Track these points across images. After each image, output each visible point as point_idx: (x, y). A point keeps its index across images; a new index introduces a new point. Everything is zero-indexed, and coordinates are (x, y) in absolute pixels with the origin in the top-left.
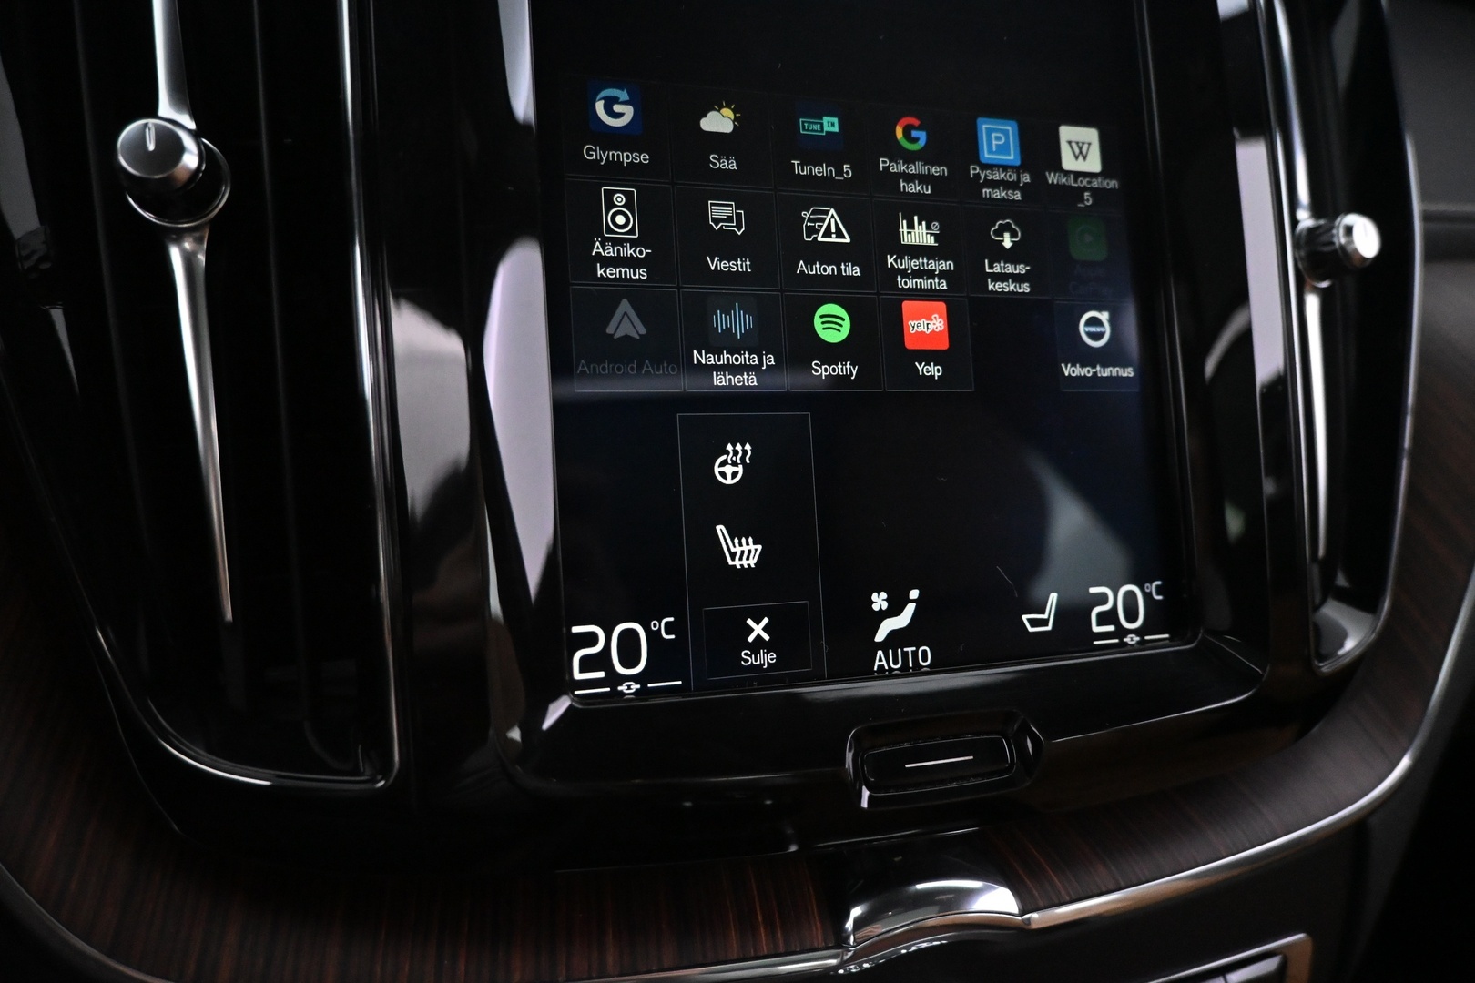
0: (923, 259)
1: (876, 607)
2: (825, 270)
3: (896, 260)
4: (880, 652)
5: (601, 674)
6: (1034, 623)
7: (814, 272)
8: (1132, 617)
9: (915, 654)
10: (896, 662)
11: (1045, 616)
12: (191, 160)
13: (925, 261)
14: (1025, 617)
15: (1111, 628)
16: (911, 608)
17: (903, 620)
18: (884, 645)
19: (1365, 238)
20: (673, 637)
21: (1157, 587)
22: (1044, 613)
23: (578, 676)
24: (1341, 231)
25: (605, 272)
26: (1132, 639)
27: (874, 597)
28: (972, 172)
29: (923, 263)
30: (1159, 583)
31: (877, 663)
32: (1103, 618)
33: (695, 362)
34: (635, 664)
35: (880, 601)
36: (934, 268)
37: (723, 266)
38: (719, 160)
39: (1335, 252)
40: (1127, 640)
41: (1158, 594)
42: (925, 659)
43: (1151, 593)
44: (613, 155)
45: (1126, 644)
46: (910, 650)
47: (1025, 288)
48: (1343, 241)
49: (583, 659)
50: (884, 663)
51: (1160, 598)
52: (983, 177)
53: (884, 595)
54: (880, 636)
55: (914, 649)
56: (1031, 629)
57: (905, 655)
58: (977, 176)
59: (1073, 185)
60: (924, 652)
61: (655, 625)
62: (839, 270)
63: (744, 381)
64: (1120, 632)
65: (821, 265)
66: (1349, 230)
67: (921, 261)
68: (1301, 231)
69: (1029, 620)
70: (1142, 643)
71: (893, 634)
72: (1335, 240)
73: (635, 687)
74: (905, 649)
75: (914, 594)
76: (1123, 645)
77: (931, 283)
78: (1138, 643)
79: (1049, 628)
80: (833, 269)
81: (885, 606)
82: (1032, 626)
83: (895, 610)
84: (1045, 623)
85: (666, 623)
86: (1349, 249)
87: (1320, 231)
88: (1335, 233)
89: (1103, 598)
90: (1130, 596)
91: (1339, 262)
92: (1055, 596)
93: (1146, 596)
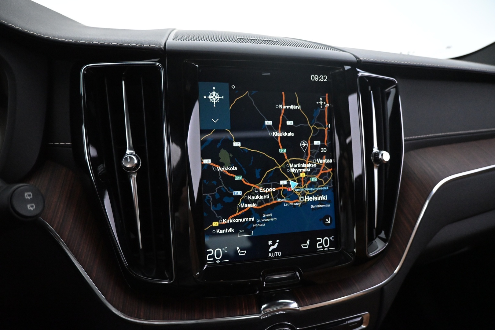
1: (269, 244)
4: (270, 253)
5: (212, 259)
6: (304, 246)
8: (326, 244)
9: (277, 253)
10: (273, 255)
11: (306, 245)
12: (136, 162)
14: (302, 245)
15: (321, 247)
16: (277, 244)
17: (275, 246)
18: (271, 252)
19: (386, 156)
20: (227, 251)
21: (332, 238)
22: (306, 244)
23: (208, 259)
24: (381, 155)
27: (269, 242)
30: (333, 237)
31: (269, 256)
32: (320, 245)
34: (220, 257)
35: (270, 243)
40: (325, 249)
41: (333, 239)
42: (280, 254)
43: (331, 239)
45: (325, 250)
46: (276, 253)
48: (381, 157)
49: (209, 256)
50: (271, 255)
51: (333, 240)
53: (271, 241)
54: (270, 250)
56: (303, 248)
57: (275, 254)
60: (280, 253)
61: (223, 249)
64: (324, 248)
66: (382, 154)
68: (373, 153)
69: (303, 246)
70: (329, 250)
71: (273, 250)
72: (379, 157)
73: (219, 261)
75: (278, 241)
76: (324, 250)
78: (328, 250)
79: (307, 247)
81: (271, 244)
82: (304, 247)
83: (273, 244)
84: (306, 246)
85: (226, 249)
86: (382, 159)
87: (377, 154)
88: (379, 155)
89: (320, 241)
90: (326, 240)
91: (380, 161)
92: (309, 240)
93: (330, 240)
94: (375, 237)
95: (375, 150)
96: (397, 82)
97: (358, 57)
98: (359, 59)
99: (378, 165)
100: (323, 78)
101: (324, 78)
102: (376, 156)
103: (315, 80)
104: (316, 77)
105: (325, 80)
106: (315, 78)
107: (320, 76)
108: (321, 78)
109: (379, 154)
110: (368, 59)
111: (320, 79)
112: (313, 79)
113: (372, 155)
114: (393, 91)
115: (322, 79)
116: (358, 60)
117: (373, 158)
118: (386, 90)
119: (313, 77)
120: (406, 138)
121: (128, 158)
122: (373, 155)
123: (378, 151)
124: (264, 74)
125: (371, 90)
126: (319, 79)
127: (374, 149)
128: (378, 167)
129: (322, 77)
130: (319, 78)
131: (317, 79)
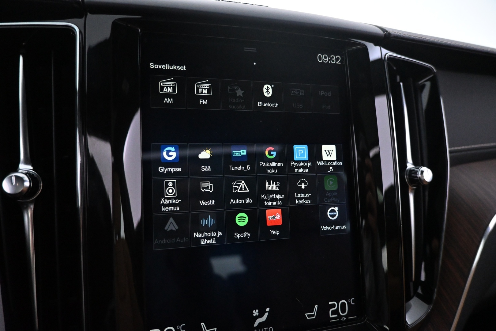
0: (274, 195)
1: (254, 315)
2: (240, 202)
3: (264, 196)
4: (256, 330)
6: (309, 316)
7: (236, 203)
8: (343, 311)
9: (268, 330)
11: (313, 313)
12: (27, 184)
13: (275, 195)
14: (306, 314)
15: (336, 316)
16: (267, 314)
17: (264, 319)
18: (257, 328)
19: (427, 175)
20: (184, 330)
21: (353, 300)
22: (313, 312)
25: (165, 209)
26: (343, 319)
27: (254, 311)
28: (291, 164)
29: (274, 196)
30: (353, 299)
32: (333, 313)
33: (195, 237)
35: (256, 313)
36: (277, 197)
37: (205, 203)
38: (205, 168)
39: (418, 180)
40: (342, 319)
41: (353, 303)
43: (350, 302)
44: (169, 169)
46: (266, 329)
47: (309, 201)
48: (420, 176)
51: (354, 304)
52: (295, 165)
53: (257, 311)
54: (256, 325)
55: (267, 328)
56: (308, 318)
58: (293, 165)
59: (326, 165)
60: (271, 329)
61: (178, 327)
62: (245, 201)
63: (211, 242)
64: (340, 317)
65: (239, 200)
66: (422, 172)
67: (273, 195)
68: (408, 170)
69: (307, 315)
70: (347, 320)
71: (260, 324)
72: (418, 176)
74: (264, 329)
75: (268, 309)
76: (340, 321)
77: (276, 203)
78: (345, 320)
79: (315, 317)
80: (243, 201)
81: (258, 314)
83: (261, 315)
84: (313, 315)
85: (182, 326)
86: (422, 178)
87: (413, 172)
88: (418, 173)
89: (333, 306)
90: (343, 304)
91: (418, 182)
92: (317, 306)
93: (349, 304)
94: (412, 294)
95: (410, 165)
96: (435, 71)
97: (385, 30)
98: (387, 31)
99: (415, 188)
100: (335, 59)
101: (337, 59)
102: (413, 175)
103: (324, 61)
104: (325, 57)
105: (337, 63)
106: (323, 58)
107: (331, 57)
108: (332, 59)
109: (417, 171)
110: (399, 33)
111: (331, 61)
112: (320, 60)
113: (406, 173)
114: (428, 84)
115: (333, 61)
116: (385, 33)
117: (408, 177)
118: (420, 82)
119: (320, 57)
120: (453, 149)
121: (14, 178)
122: (408, 173)
123: (413, 166)
124: (247, 49)
125: (401, 81)
126: (329, 60)
127: (408, 165)
128: (414, 191)
129: (333, 57)
130: (329, 58)
131: (326, 61)
